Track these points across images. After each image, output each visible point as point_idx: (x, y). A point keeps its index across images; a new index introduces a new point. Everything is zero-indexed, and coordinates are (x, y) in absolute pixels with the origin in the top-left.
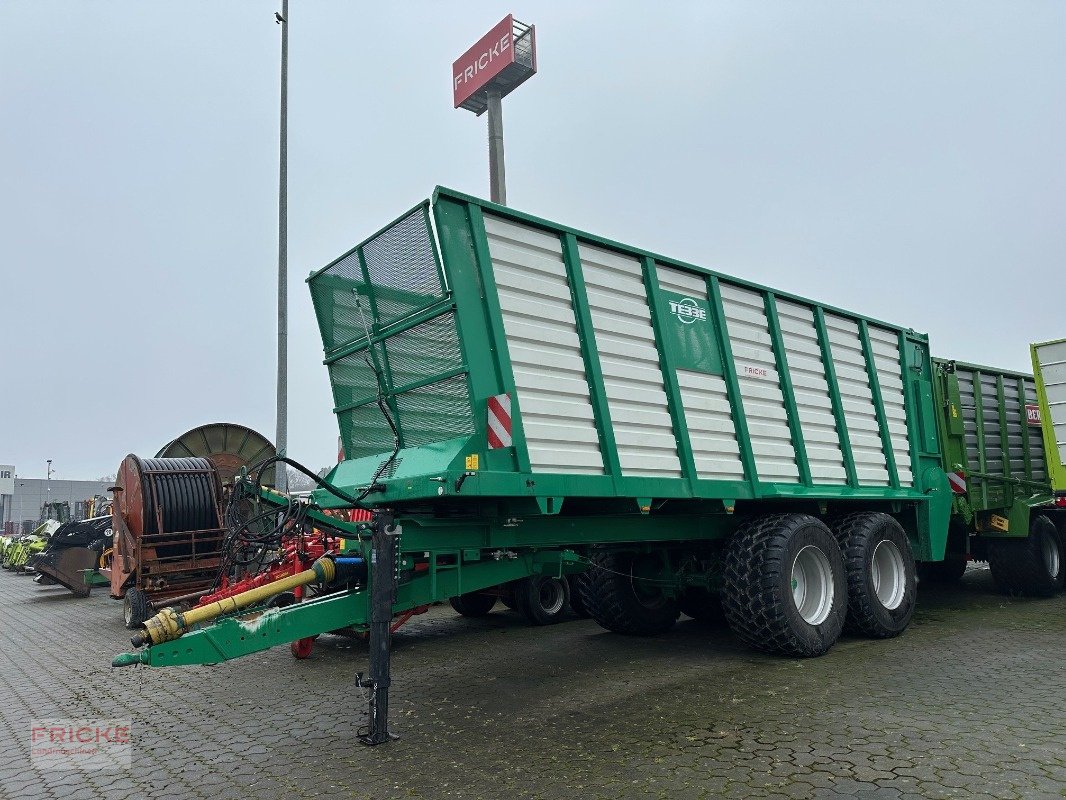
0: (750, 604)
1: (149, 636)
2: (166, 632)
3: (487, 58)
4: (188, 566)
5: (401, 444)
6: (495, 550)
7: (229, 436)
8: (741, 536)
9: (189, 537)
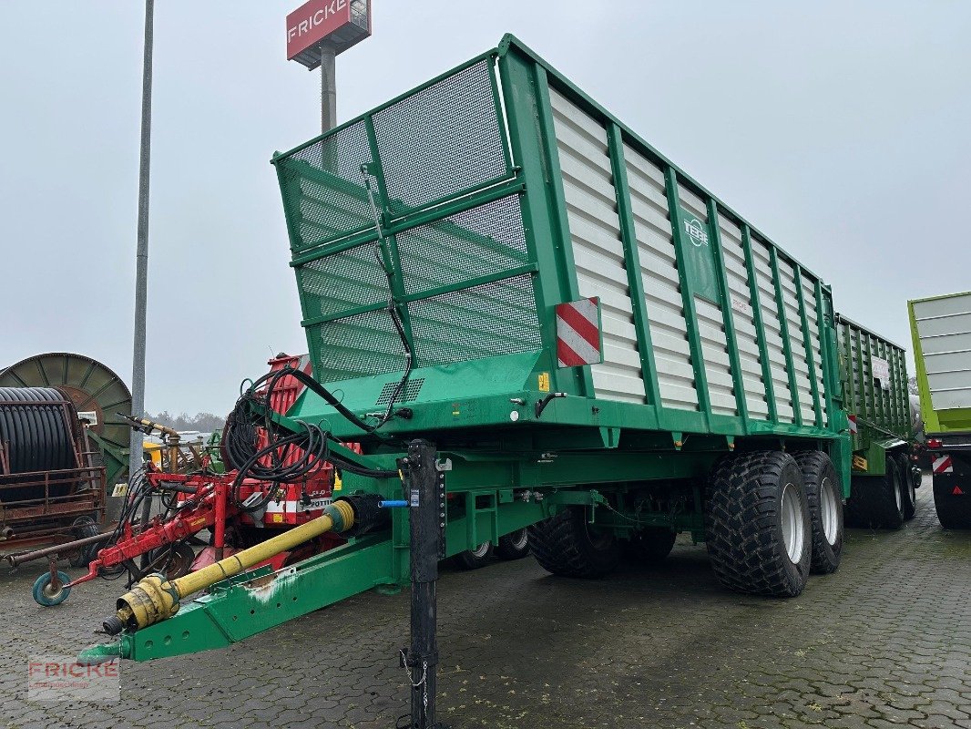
0: (742, 544)
1: (133, 617)
2: (156, 611)
3: (322, 15)
4: (40, 512)
5: (413, 364)
6: (524, 490)
7: (70, 367)
8: (726, 475)
9: (43, 478)
